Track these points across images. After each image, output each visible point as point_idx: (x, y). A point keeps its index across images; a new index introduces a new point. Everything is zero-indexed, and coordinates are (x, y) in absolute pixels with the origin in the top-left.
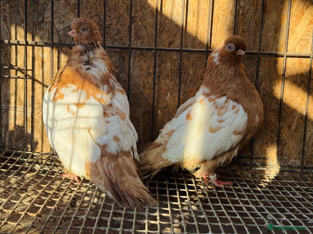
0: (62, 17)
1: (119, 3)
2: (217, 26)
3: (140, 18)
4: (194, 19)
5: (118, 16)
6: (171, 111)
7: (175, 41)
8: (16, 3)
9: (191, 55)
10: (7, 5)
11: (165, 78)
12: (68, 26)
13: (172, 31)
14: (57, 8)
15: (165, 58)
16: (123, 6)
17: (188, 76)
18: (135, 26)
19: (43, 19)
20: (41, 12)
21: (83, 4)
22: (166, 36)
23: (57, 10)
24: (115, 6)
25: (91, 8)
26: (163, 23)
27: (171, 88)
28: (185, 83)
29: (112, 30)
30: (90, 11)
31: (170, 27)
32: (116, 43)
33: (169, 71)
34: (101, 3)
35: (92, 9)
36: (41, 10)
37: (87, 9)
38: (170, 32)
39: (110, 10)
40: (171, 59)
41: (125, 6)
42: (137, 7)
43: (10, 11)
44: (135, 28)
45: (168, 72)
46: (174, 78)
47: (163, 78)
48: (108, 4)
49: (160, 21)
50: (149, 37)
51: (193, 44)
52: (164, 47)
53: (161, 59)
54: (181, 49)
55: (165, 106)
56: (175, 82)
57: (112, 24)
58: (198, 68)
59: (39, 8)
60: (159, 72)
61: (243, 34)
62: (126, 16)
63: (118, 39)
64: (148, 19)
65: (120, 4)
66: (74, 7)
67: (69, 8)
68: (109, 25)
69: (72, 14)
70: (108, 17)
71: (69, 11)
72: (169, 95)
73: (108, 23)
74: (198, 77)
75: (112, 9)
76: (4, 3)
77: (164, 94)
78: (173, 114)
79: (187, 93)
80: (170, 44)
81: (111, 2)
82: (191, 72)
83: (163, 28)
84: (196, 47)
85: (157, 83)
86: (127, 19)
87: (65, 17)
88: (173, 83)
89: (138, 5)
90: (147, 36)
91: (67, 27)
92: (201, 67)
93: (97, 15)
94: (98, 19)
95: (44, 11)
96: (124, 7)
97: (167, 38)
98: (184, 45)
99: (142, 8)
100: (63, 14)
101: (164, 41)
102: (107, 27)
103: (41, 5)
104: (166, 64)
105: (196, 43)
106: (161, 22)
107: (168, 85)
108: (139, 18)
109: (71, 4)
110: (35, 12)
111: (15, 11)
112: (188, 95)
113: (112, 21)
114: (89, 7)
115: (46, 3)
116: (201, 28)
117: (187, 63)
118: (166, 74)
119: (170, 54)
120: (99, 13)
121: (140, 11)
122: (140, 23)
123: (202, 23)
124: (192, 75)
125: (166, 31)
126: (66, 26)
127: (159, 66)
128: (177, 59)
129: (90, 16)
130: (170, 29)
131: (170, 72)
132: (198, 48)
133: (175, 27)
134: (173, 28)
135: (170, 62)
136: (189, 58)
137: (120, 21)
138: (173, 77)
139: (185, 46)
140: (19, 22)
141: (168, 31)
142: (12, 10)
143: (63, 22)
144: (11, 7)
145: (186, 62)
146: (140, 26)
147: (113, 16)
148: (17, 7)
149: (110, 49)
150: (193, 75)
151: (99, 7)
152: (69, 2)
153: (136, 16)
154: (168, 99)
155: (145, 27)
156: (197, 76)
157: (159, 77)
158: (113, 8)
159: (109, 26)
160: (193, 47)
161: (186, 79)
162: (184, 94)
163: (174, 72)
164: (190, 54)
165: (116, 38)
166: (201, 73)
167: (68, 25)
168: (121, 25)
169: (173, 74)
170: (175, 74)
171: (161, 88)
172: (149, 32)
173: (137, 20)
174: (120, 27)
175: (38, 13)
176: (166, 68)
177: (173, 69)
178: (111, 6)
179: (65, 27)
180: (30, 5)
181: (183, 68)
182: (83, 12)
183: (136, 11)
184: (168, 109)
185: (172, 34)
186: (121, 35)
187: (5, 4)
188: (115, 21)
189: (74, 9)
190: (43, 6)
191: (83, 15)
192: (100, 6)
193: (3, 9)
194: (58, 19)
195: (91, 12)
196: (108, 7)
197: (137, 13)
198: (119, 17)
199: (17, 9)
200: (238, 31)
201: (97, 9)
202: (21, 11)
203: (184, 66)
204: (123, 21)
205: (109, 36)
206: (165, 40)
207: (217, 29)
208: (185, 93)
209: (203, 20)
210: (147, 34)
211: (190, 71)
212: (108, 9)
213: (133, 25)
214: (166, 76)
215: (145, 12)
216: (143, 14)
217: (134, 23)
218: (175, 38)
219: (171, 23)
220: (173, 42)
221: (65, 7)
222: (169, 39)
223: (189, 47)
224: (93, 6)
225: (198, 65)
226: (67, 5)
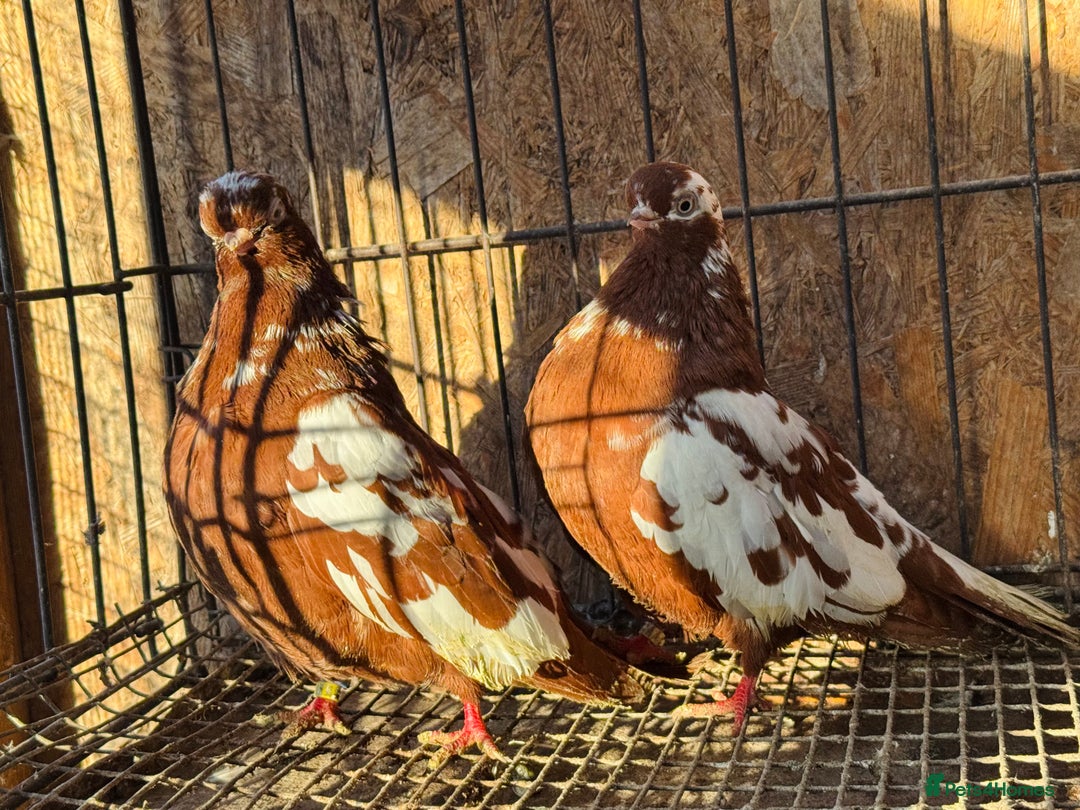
0: (428, 152)
1: (609, 70)
2: (971, 92)
3: (685, 110)
4: (878, 79)
5: (611, 115)
6: (836, 423)
7: (819, 172)
8: (283, 130)
9: (888, 211)
10: (256, 141)
11: (801, 308)
12: (451, 179)
13: (806, 138)
14: (410, 125)
15: (790, 237)
16: (623, 79)
17: (885, 288)
18: (672, 142)
19: (370, 169)
20: (362, 145)
21: (491, 96)
22: (784, 159)
23: (411, 129)
24: (595, 84)
25: (518, 103)
26: (770, 115)
27: (828, 341)
28: (877, 313)
29: (596, 169)
30: (516, 117)
31: (794, 123)
32: (615, 211)
33: (814, 282)
34: (546, 82)
35: (521, 108)
36: (359, 140)
37: (505, 111)
38: (796, 144)
39: (581, 101)
40: (812, 236)
41: (631, 80)
42: (672, 75)
43: (266, 161)
44: (674, 148)
45: (807, 284)
46: (834, 301)
47: (795, 309)
48: (571, 83)
49: (758, 108)
50: (725, 170)
51: (886, 173)
52: (781, 199)
53: (777, 242)
54: (840, 197)
55: (812, 408)
56: (840, 317)
57: (592, 148)
58: (918, 255)
59: (355, 134)
60: (777, 289)
61: (1075, 105)
62: (637, 112)
63: (619, 197)
64: (715, 111)
65: (612, 73)
66: (461, 111)
67: (446, 118)
68: (583, 153)
69: (460, 136)
70: (575, 124)
71: (448, 128)
72: (823, 365)
73: (579, 146)
74: (923, 287)
75: (587, 96)
76: (247, 135)
77: (804, 364)
78: (847, 435)
79: (887, 351)
80: (803, 183)
81: (581, 72)
82: (894, 274)
83: (771, 130)
84: (900, 179)
85: (776, 328)
86: (640, 121)
87: (438, 148)
88: (831, 322)
89: (672, 66)
90: (716, 171)
91: (448, 181)
92: (930, 250)
93: (539, 126)
94: (544, 137)
95: (371, 140)
96: (625, 83)
97: (789, 165)
98: (852, 179)
99: (688, 75)
100: (432, 140)
101: (782, 178)
102: (578, 162)
103: (358, 124)
104: (797, 256)
105: (899, 167)
106: (761, 112)
107: (815, 332)
108: (682, 111)
109: (454, 104)
110: (345, 149)
111: (283, 156)
112: (893, 358)
113: (592, 138)
114: (512, 104)
115: (372, 115)
116: (911, 111)
117: (875, 242)
118: (801, 293)
119: (807, 220)
120: (543, 118)
121: (681, 88)
122: (687, 128)
123: (911, 91)
124: (899, 284)
125: (782, 142)
126: (445, 179)
127: (774, 269)
128: (834, 235)
129: (518, 131)
130: (796, 130)
131: (817, 285)
132: (908, 182)
133: (813, 120)
134: (808, 128)
135: (812, 246)
136: (881, 224)
137: (618, 132)
138: (830, 300)
139: (858, 183)
140: (299, 189)
141: (791, 139)
142: (272, 154)
143: (434, 168)
144: (269, 146)
145: (870, 238)
146: (688, 138)
147: (592, 119)
148: (287, 141)
149: (596, 235)
150: (903, 284)
151: (545, 99)
152: (444, 99)
153: (670, 105)
154: (820, 381)
155: (708, 140)
156: (918, 285)
157: (779, 306)
158: (591, 91)
159: (585, 157)
160: (888, 182)
161: (876, 301)
162: (878, 356)
163: (829, 283)
164: (882, 207)
165: (614, 192)
166: (932, 273)
167: (452, 175)
168: (622, 145)
169: (828, 291)
170: (835, 289)
171: (790, 344)
172: (723, 154)
173: (675, 119)
174: (621, 154)
175: (352, 152)
176: (800, 271)
177: (824, 273)
178: (583, 88)
179: (442, 182)
180: (326, 129)
181: (861, 263)
182: (494, 124)
183: (670, 90)
184: (828, 415)
185: (804, 146)
186: (625, 182)
187: (251, 137)
188: (601, 138)
189: (462, 119)
190: (365, 125)
191: (494, 133)
192: (545, 93)
193: (247, 157)
194: (415, 162)
195: (519, 119)
196: (573, 92)
197: (672, 97)
198: (614, 120)
199: (287, 148)
200: (1053, 97)
201: (537, 105)
202: (300, 153)
203: (865, 255)
204: (630, 132)
205: (588, 191)
206: (782, 173)
207: (972, 103)
208: (880, 351)
209: (915, 79)
210: (717, 161)
211: (889, 271)
212: (575, 100)
213: (665, 140)
214: (801, 299)
215: (700, 87)
216: (694, 96)
217: (666, 131)
218: (819, 158)
219: (799, 107)
220: (814, 176)
221: (435, 115)
222: (795, 167)
223: (874, 183)
224: (523, 98)
225: (915, 243)
226: (440, 108)
